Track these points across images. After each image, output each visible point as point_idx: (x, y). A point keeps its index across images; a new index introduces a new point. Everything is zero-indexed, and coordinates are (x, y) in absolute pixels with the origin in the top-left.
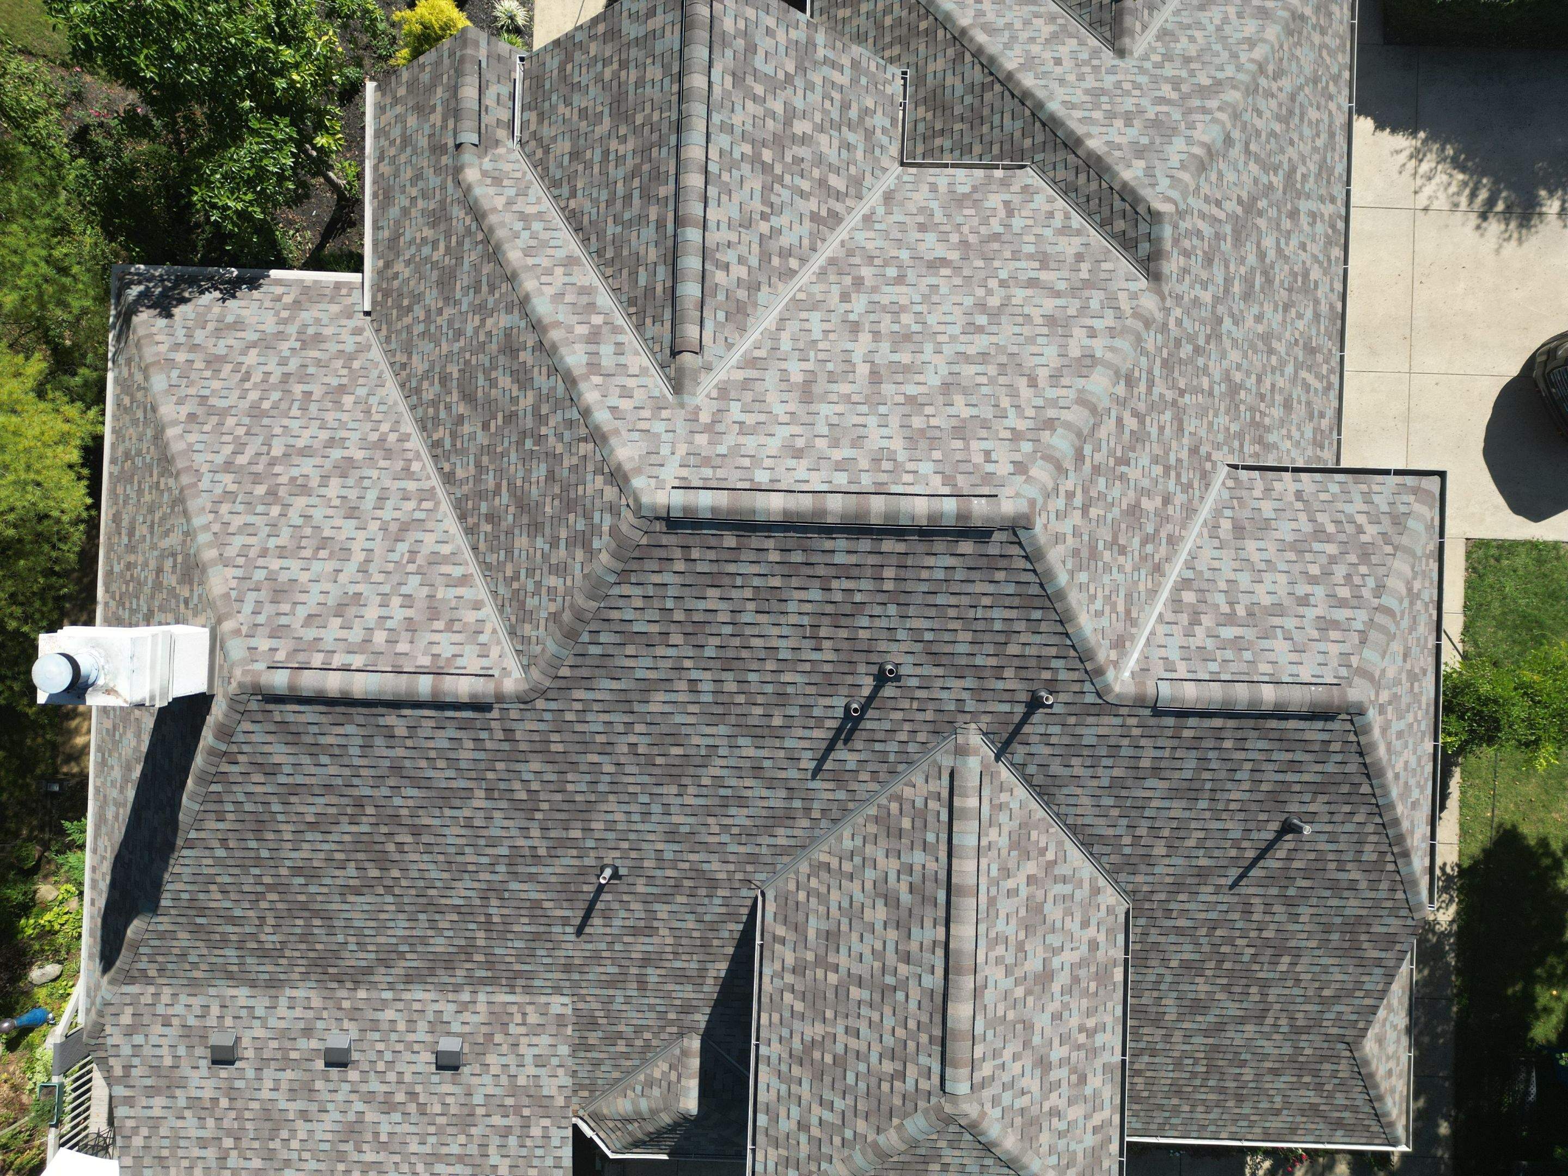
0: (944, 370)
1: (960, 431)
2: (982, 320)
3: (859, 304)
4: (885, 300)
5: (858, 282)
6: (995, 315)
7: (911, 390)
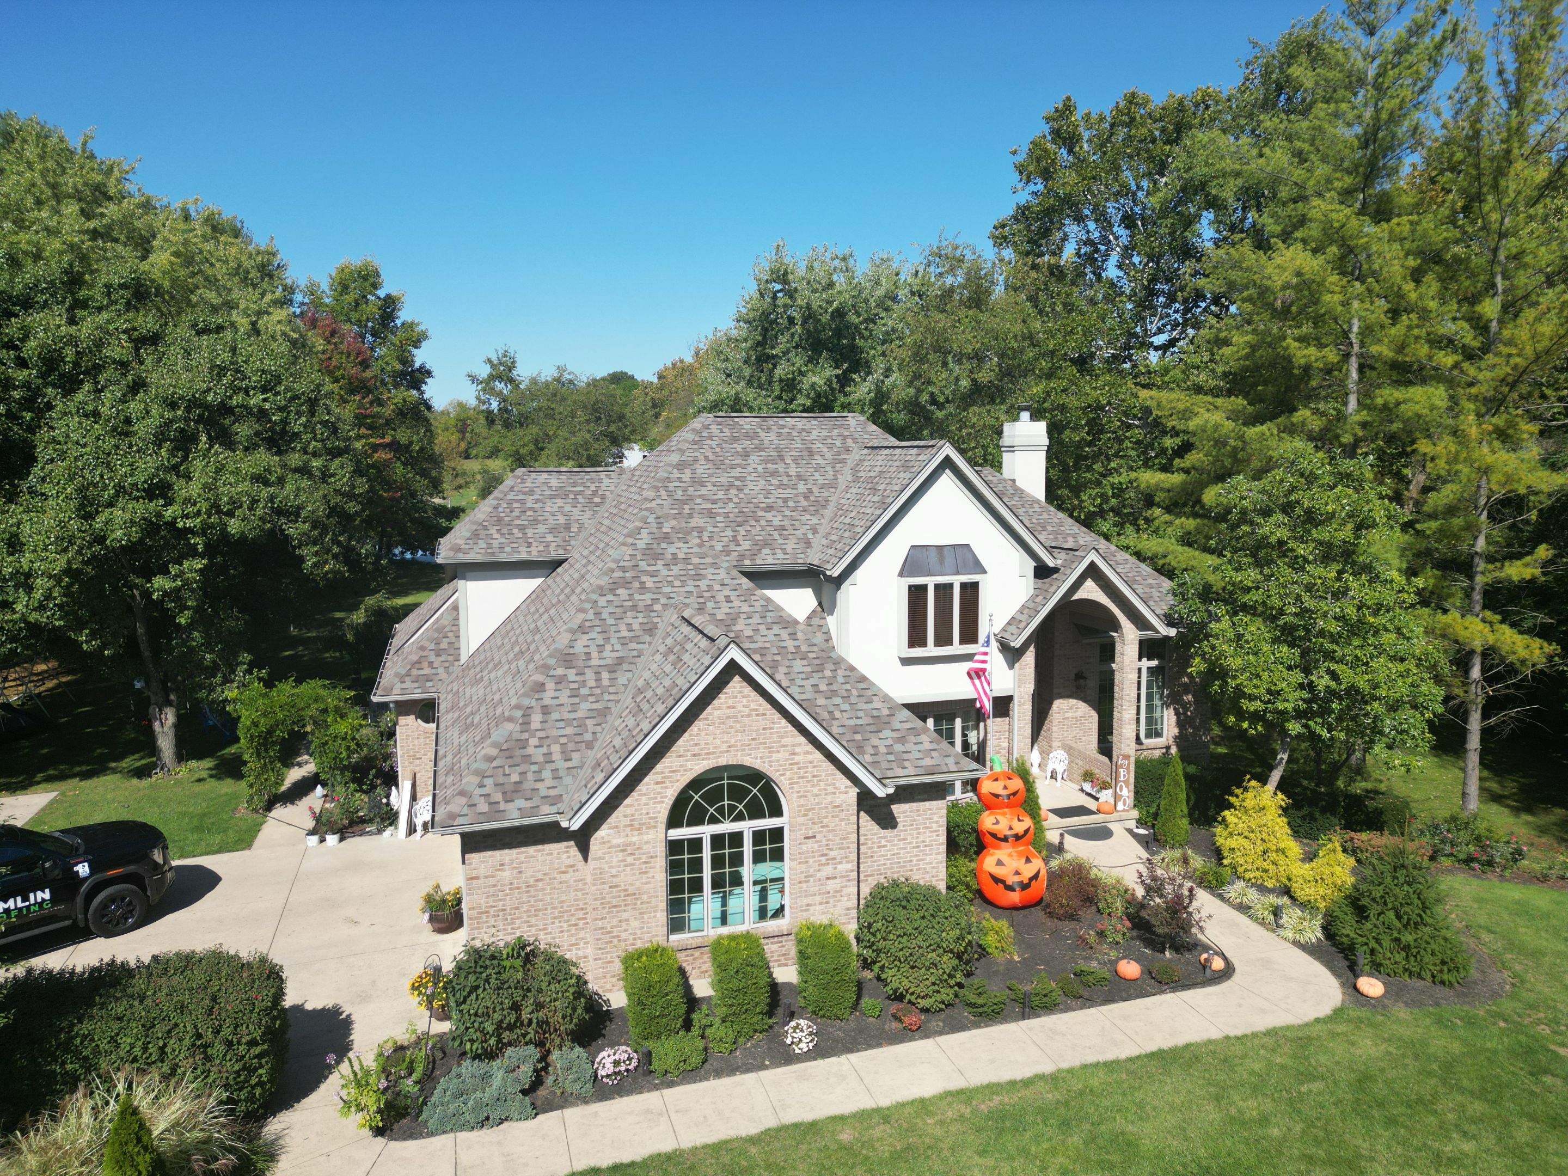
0: (750, 461)
1: (736, 440)
2: (737, 483)
3: (802, 488)
4: (789, 491)
5: (806, 498)
6: (732, 485)
7: (763, 453)
